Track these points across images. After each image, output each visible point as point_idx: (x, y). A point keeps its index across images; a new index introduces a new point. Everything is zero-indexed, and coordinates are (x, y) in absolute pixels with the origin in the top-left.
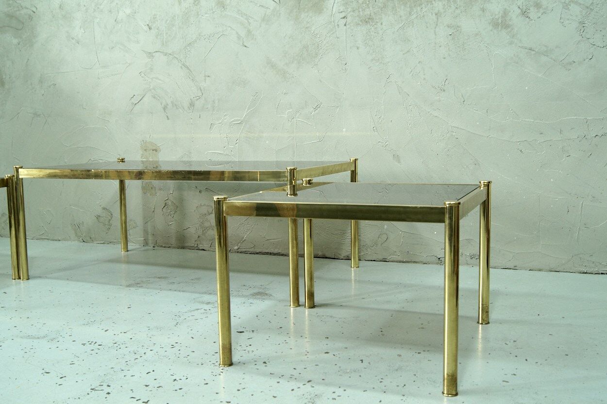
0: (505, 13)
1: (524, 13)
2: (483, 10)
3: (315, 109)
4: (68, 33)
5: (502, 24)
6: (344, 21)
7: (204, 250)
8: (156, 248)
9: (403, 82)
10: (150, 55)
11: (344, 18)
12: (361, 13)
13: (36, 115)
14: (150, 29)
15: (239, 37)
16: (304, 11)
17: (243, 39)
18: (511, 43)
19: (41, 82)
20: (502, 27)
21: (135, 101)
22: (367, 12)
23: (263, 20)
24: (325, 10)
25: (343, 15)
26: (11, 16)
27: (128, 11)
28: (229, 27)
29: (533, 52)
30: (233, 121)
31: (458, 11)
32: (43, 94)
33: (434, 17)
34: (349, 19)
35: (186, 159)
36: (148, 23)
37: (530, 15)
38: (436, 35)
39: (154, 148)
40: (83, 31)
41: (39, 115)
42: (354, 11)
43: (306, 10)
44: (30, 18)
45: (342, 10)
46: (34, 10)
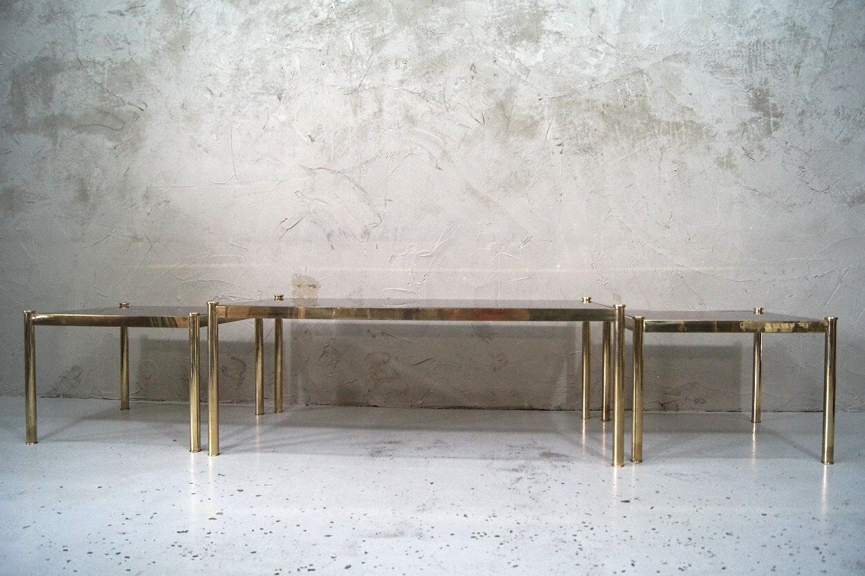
0: (730, 153)
1: (748, 154)
2: (709, 148)
3: (525, 243)
4: (192, 138)
5: (726, 163)
6: (560, 148)
7: (376, 406)
8: (310, 406)
9: (625, 217)
10: (311, 171)
11: (560, 145)
12: (580, 141)
13: (135, 238)
14: (313, 141)
15: (432, 158)
16: (513, 134)
17: (437, 160)
18: (736, 183)
19: (146, 196)
20: (727, 166)
21: (286, 225)
22: (586, 141)
23: (463, 140)
24: (538, 135)
25: (559, 142)
26: (105, 113)
27: (283, 118)
28: (419, 145)
29: (757, 193)
30: (421, 253)
31: (684, 147)
32: (149, 213)
33: (658, 152)
34: (566, 147)
35: (355, 297)
36: (309, 134)
37: (754, 157)
38: (660, 170)
39: (310, 284)
40: (216, 138)
41: (141, 240)
42: (571, 139)
43: (516, 134)
44: (136, 116)
45: (557, 137)
46: (143, 107)
